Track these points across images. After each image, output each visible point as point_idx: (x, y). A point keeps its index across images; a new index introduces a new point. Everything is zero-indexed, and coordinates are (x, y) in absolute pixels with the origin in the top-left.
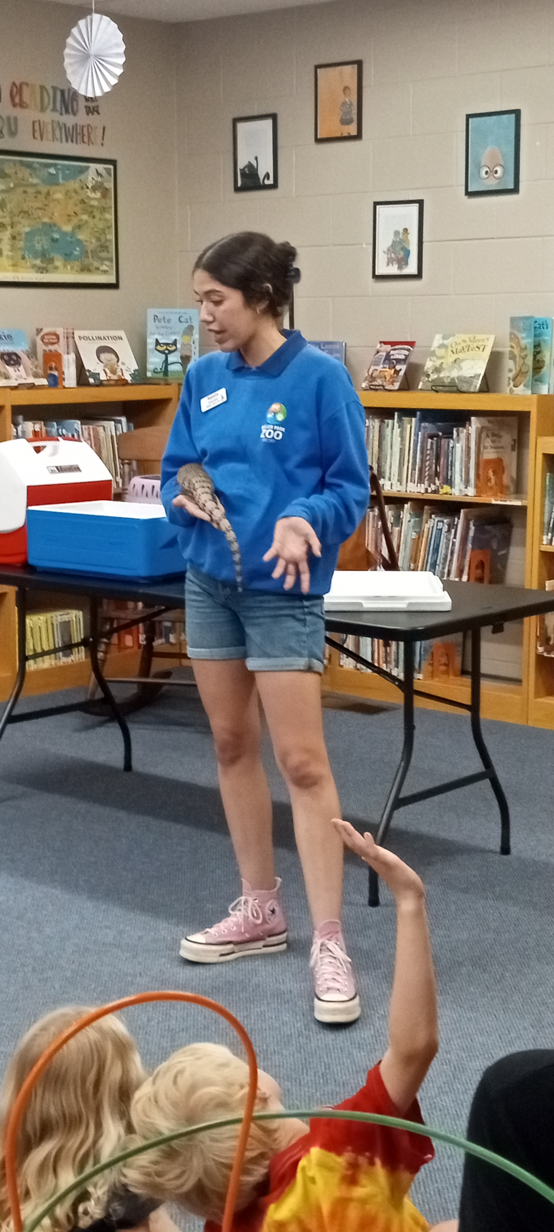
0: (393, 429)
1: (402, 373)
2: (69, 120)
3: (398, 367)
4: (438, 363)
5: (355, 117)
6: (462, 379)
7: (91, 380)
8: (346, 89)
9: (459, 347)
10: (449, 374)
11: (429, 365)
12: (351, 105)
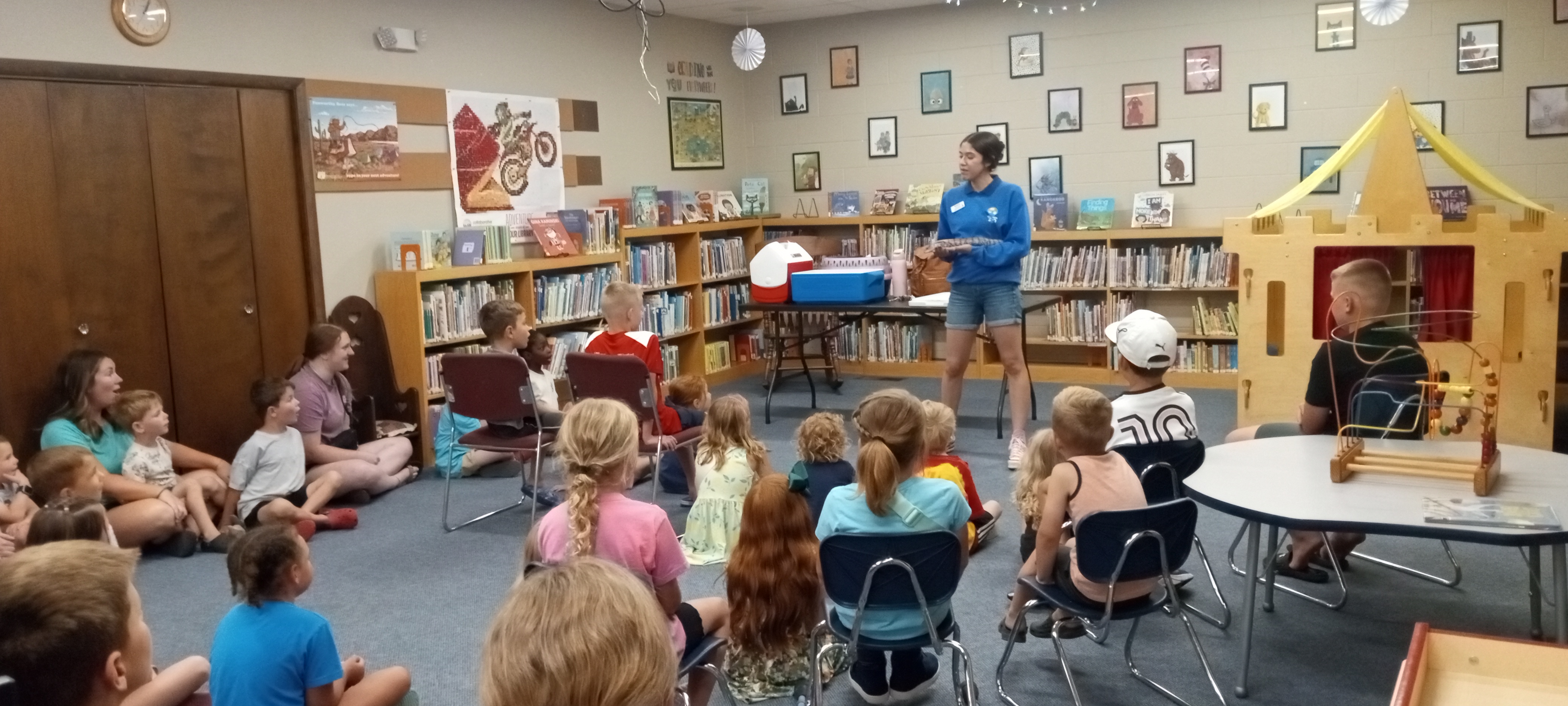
0: (894, 235)
1: (894, 206)
2: (701, 80)
3: (891, 203)
4: (913, 199)
5: (855, 75)
6: (928, 207)
7: (724, 218)
8: (849, 61)
9: (925, 191)
10: (919, 204)
11: (908, 201)
12: (852, 69)
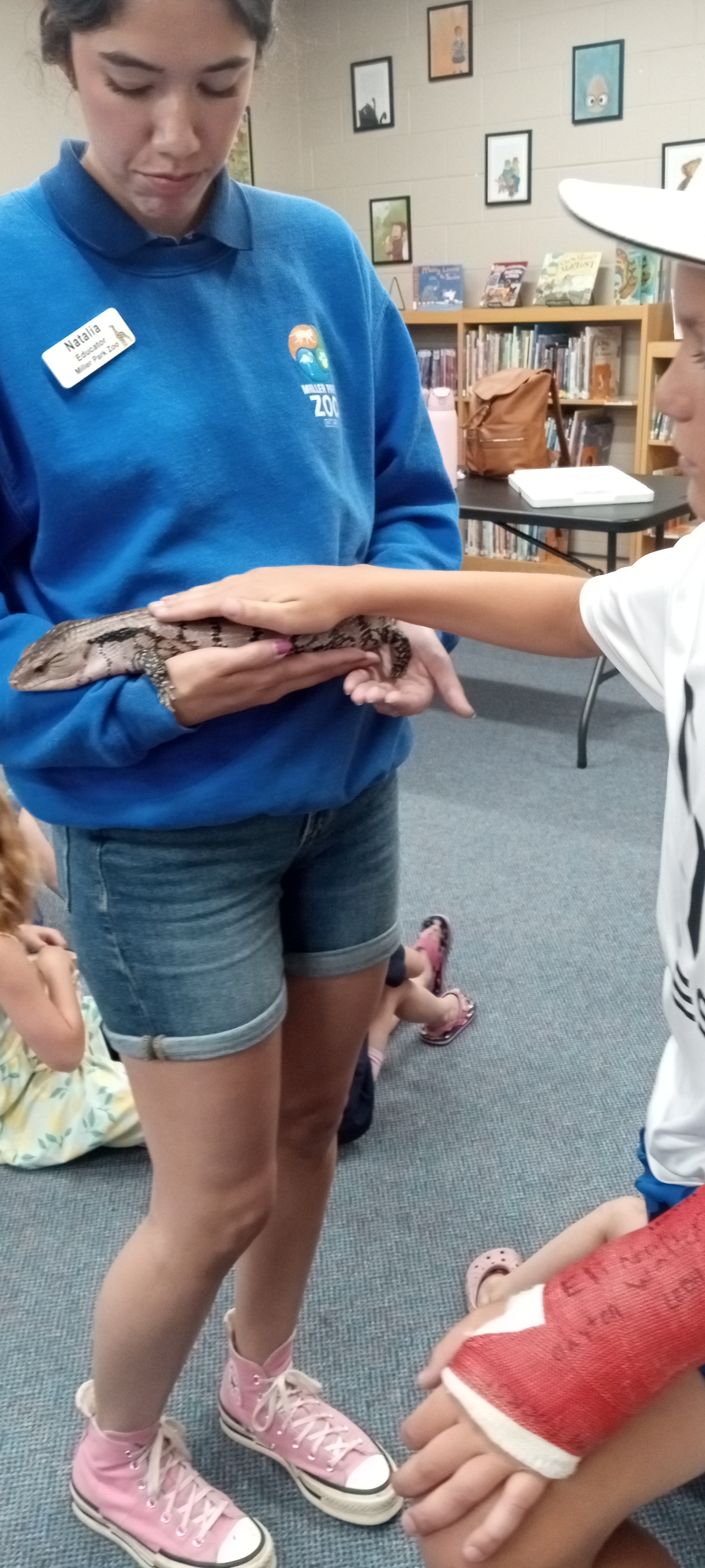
0: (510, 341)
1: (517, 291)
3: (513, 286)
4: (550, 280)
5: (466, 55)
6: (572, 294)
8: (457, 29)
9: (569, 265)
10: (561, 290)
11: (541, 282)
12: (462, 44)
